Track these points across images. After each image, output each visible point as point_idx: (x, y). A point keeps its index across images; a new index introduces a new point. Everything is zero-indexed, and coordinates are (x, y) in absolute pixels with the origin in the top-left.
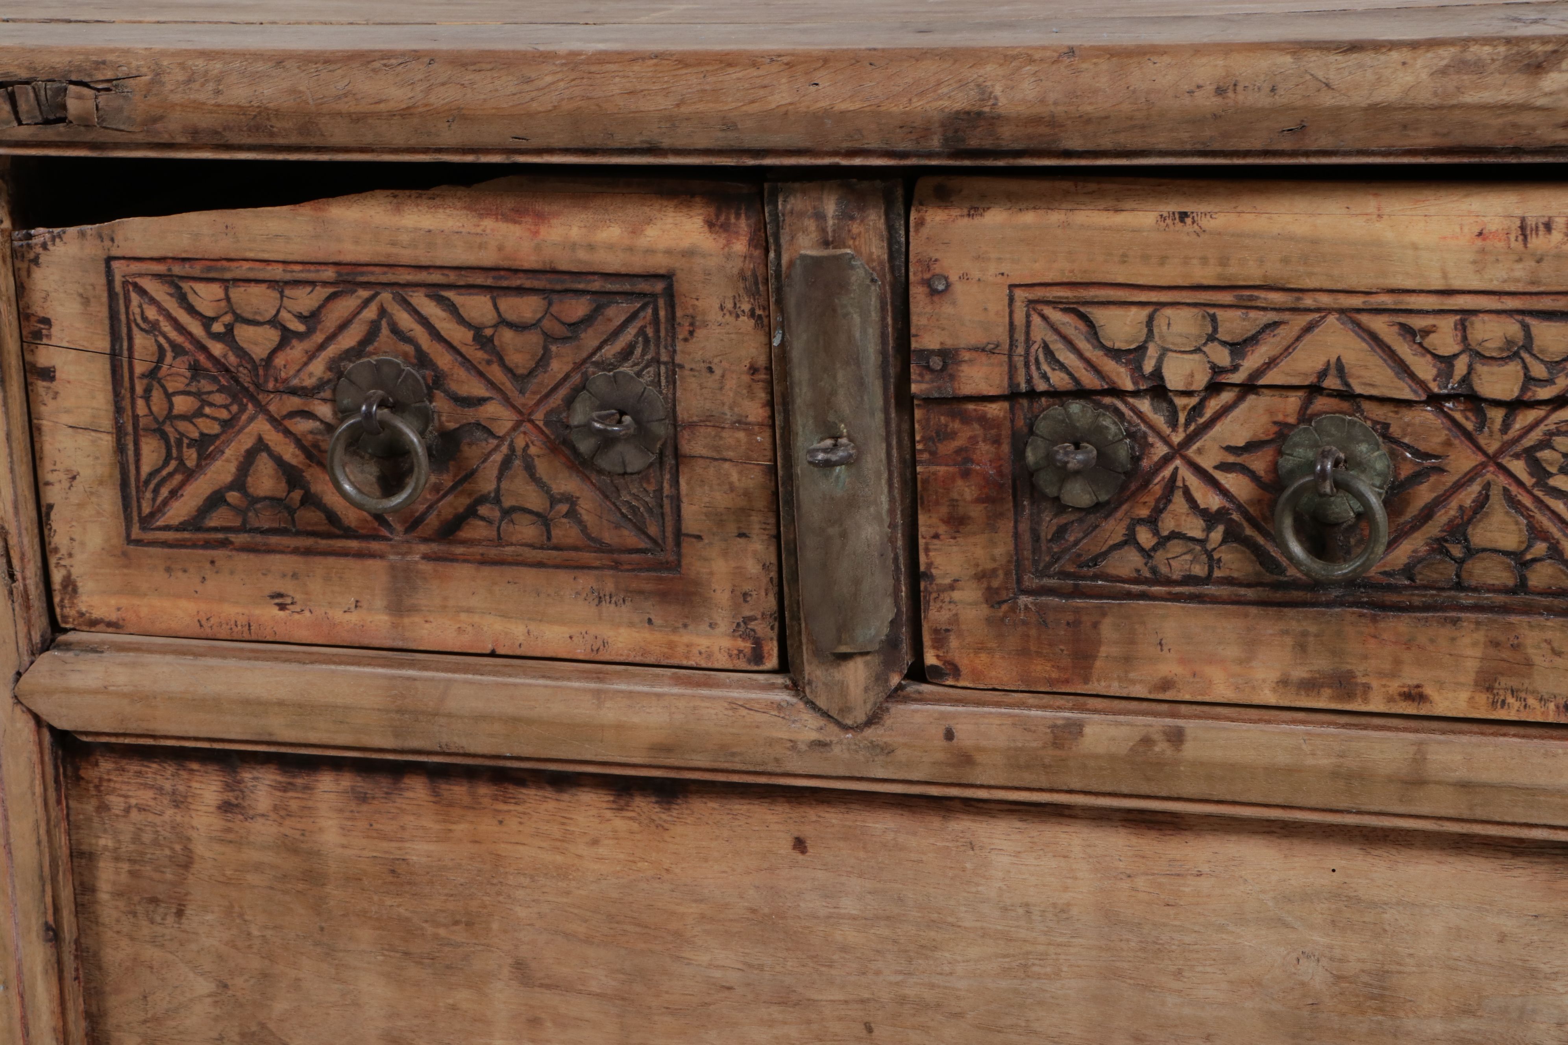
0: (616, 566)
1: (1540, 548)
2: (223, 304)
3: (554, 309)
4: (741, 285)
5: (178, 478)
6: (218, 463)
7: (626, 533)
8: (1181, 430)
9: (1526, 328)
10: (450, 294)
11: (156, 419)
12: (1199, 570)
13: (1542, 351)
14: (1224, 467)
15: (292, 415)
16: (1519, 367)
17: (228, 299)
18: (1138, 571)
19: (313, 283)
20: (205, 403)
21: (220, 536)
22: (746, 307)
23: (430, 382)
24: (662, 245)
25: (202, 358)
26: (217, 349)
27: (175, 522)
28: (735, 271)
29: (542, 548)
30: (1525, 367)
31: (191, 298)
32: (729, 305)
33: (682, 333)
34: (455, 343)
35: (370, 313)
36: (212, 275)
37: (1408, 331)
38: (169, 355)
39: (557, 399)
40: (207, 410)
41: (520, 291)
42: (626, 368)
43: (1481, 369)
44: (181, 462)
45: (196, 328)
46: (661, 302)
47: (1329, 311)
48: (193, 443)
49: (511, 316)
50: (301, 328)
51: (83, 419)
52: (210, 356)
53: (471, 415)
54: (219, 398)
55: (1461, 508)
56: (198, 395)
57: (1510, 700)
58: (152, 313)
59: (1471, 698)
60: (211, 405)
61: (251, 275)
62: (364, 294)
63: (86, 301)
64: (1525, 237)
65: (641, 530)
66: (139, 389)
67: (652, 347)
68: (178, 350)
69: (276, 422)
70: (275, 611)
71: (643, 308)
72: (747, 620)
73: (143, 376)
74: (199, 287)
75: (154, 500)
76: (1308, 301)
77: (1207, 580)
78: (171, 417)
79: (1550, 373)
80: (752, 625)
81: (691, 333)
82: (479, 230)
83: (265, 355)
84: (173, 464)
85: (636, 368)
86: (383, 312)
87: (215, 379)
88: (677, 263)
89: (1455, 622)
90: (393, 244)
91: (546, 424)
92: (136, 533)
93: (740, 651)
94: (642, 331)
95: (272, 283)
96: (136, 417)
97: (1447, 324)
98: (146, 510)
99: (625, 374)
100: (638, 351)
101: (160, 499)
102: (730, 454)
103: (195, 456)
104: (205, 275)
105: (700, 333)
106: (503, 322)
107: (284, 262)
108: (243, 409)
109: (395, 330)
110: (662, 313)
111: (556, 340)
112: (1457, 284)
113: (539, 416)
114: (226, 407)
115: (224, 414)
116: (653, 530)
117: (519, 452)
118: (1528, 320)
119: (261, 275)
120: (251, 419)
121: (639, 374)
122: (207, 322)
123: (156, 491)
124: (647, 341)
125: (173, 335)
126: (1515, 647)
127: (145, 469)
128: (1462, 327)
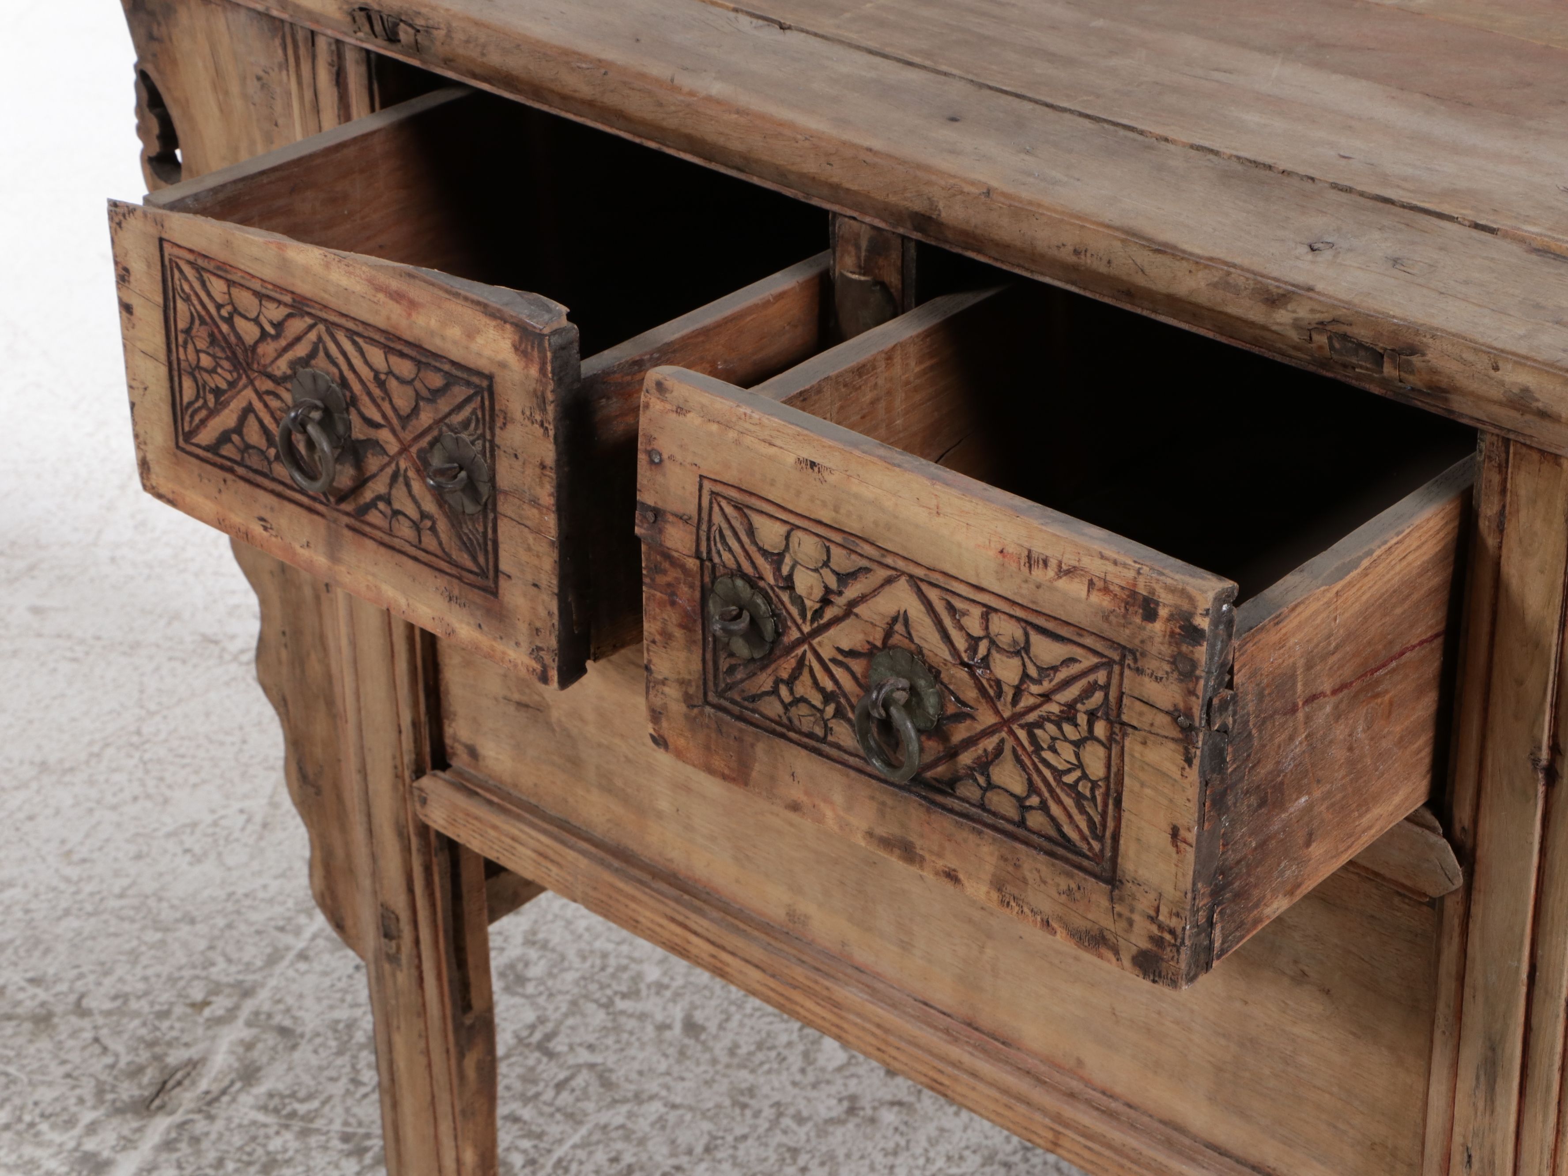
0: (460, 578)
1: (1034, 801)
2: (227, 296)
3: (421, 375)
4: (535, 400)
5: (203, 413)
6: (226, 411)
7: (466, 556)
8: (808, 623)
9: (1027, 635)
10: (360, 341)
11: (190, 365)
12: (819, 731)
13: (1035, 656)
14: (834, 660)
15: (269, 393)
16: (1020, 663)
17: (230, 294)
18: (780, 717)
19: (279, 302)
20: (218, 365)
21: (229, 464)
22: (538, 418)
23: (348, 400)
24: (487, 352)
25: (216, 331)
26: (225, 328)
27: (204, 443)
28: (531, 389)
29: (415, 547)
30: (1024, 665)
31: (208, 285)
32: (528, 413)
33: (499, 423)
34: (364, 378)
35: (312, 336)
36: (220, 273)
37: (951, 608)
38: (197, 322)
39: (424, 443)
40: (219, 370)
41: (402, 355)
42: (464, 436)
43: (996, 656)
44: (205, 402)
45: (213, 310)
46: (486, 395)
47: (903, 573)
48: (212, 391)
49: (396, 371)
50: (272, 331)
51: (150, 349)
52: (221, 332)
53: (373, 433)
54: (226, 364)
55: (985, 750)
56: (214, 357)
57: (1012, 903)
58: (186, 288)
59: (988, 892)
60: (222, 368)
61: (242, 282)
62: (309, 321)
63: (149, 266)
64: (1030, 567)
65: (474, 559)
66: (181, 340)
67: (481, 425)
68: (203, 322)
69: (260, 395)
70: (261, 530)
71: (476, 394)
72: (539, 649)
73: (182, 331)
74: (213, 279)
75: (191, 422)
76: (889, 560)
77: (824, 740)
78: (198, 367)
79: (1039, 675)
80: (542, 653)
81: (505, 424)
82: (375, 300)
83: (251, 342)
84: (200, 403)
85: (472, 438)
86: (320, 339)
87: (223, 350)
88: (494, 369)
89: (980, 833)
90: (325, 291)
91: (419, 457)
92: (181, 443)
93: (534, 670)
94: (474, 412)
95: (256, 293)
96: (178, 359)
97: (976, 612)
98: (187, 429)
99: (464, 441)
100: (473, 425)
101: (194, 424)
102: (528, 523)
103: (213, 400)
104: (216, 271)
105: (510, 427)
106: (390, 373)
107: (262, 280)
108: (240, 377)
109: (328, 355)
110: (487, 403)
111: (423, 399)
112: (985, 584)
113: (414, 450)
114: (230, 372)
115: (229, 377)
116: (481, 560)
117: (402, 472)
118: (1029, 629)
119: (248, 284)
120: (245, 387)
121: (473, 443)
122: (219, 307)
123: (192, 416)
124: (477, 420)
125: (199, 308)
126: (1017, 866)
127: (186, 400)
128: (985, 617)
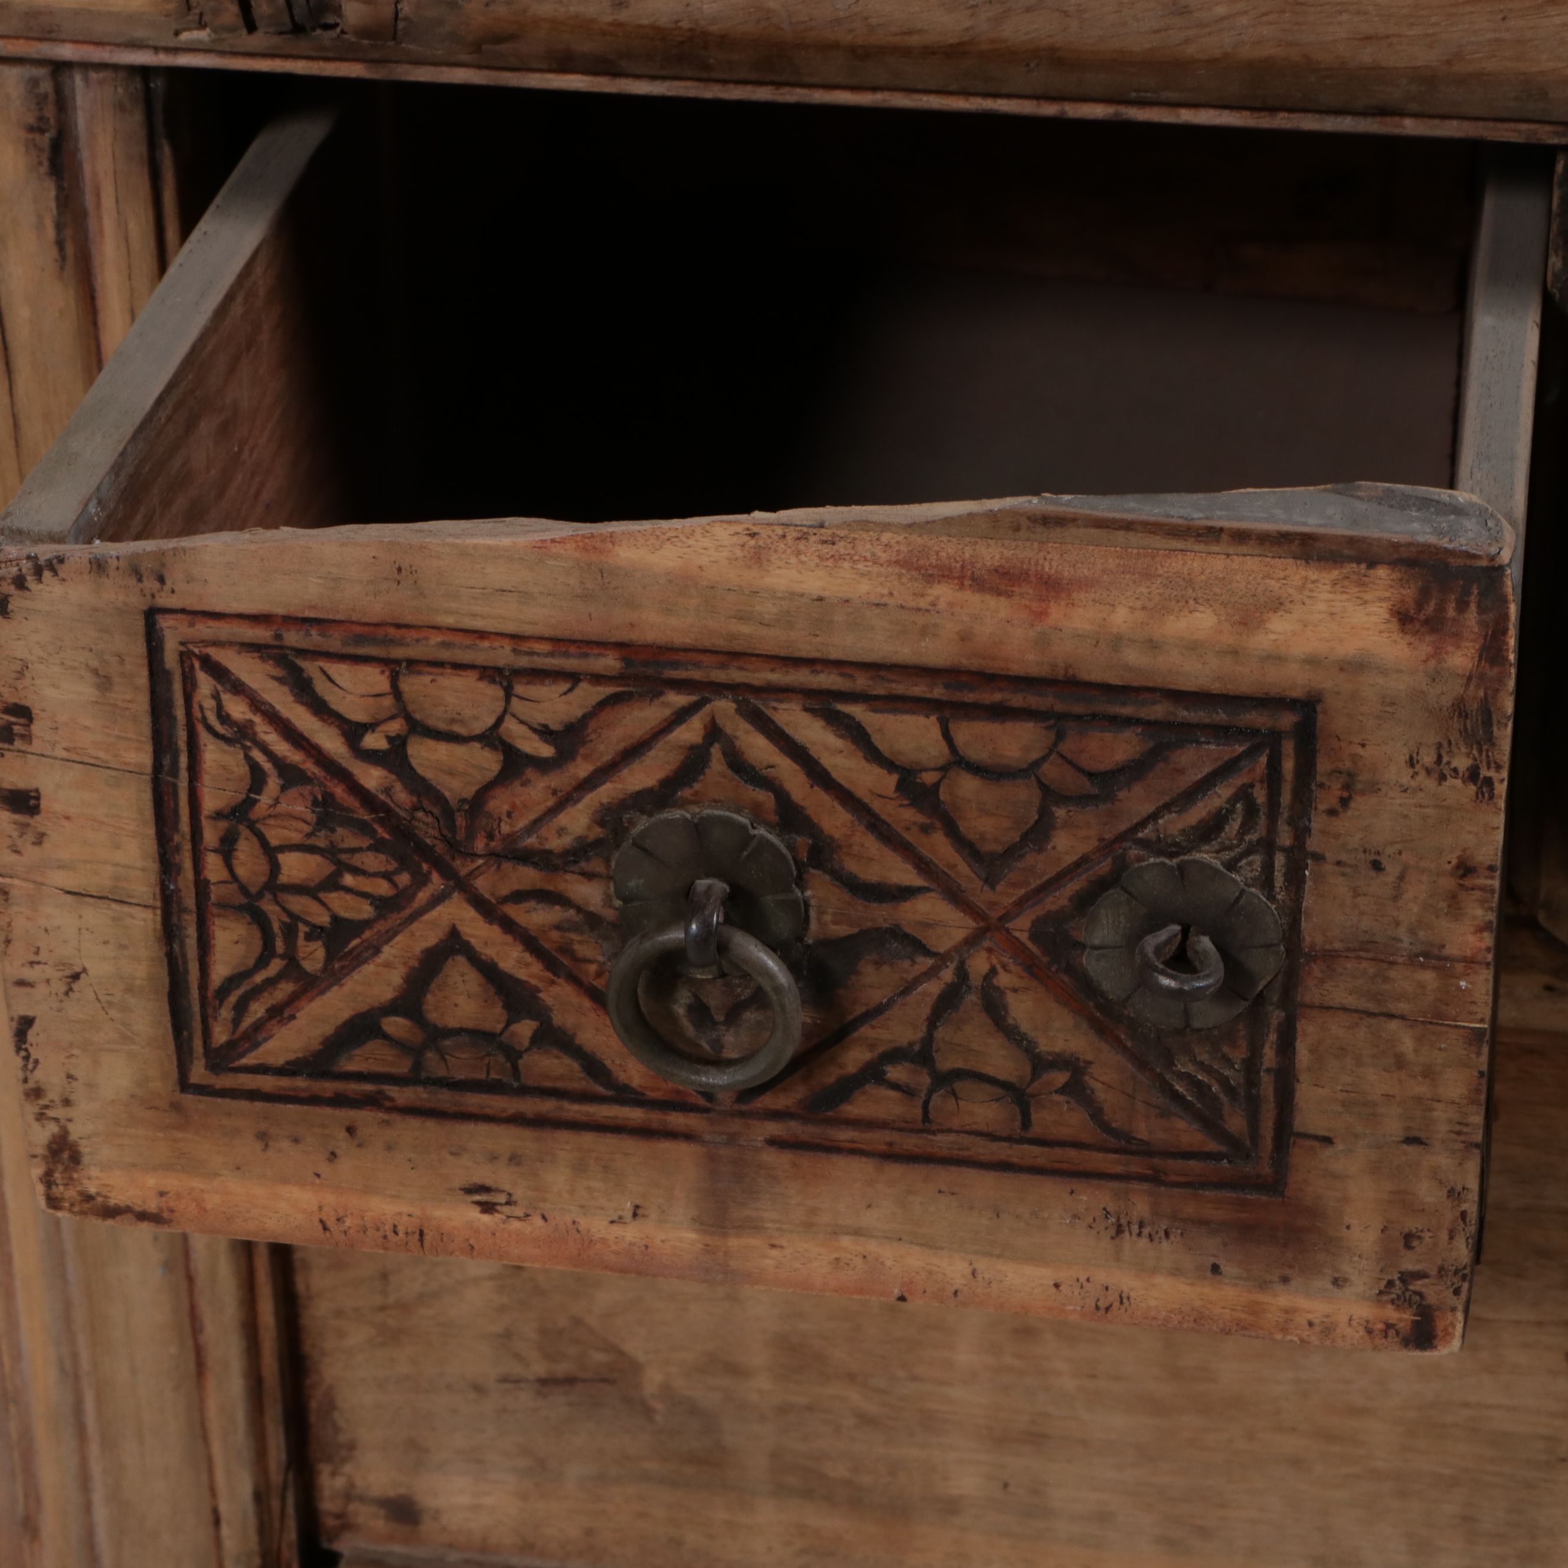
0: (1155, 1179)
2: (388, 702)
3: (1067, 746)
4: (1456, 725)
5: (286, 988)
6: (369, 968)
7: (1181, 1124)
10: (857, 711)
11: (243, 889)
15: (518, 897)
17: (396, 693)
19: (574, 678)
20: (343, 867)
21: (368, 1087)
22: (1462, 763)
23: (804, 857)
24: (1300, 649)
25: (339, 791)
26: (372, 777)
27: (280, 1060)
28: (1447, 701)
29: (1009, 1139)
31: (321, 687)
32: (1428, 758)
33: (1325, 800)
34: (861, 793)
35: (691, 732)
36: (362, 651)
38: (273, 783)
39: (1060, 899)
40: (348, 880)
41: (1000, 713)
42: (1205, 856)
44: (292, 962)
45: (331, 742)
46: (1288, 747)
48: (316, 932)
49: (976, 753)
50: (546, 751)
51: (101, 880)
52: (356, 788)
53: (881, 915)
54: (372, 861)
56: (331, 852)
58: (238, 709)
60: (356, 871)
61: (445, 655)
62: (678, 700)
63: (104, 683)
65: (1211, 1124)
66: (210, 836)
67: (1262, 820)
68: (291, 775)
69: (486, 909)
70: (475, 1214)
71: (1251, 753)
72: (1406, 1278)
73: (218, 815)
74: (340, 671)
75: (236, 1022)
78: (273, 886)
80: (1417, 1285)
81: (1345, 802)
82: (923, 603)
83: (469, 792)
84: (275, 966)
85: (1227, 856)
86: (714, 732)
87: (363, 828)
88: (1325, 681)
90: (743, 617)
91: (1033, 937)
92: (198, 1072)
93: (1389, 1326)
94: (1244, 794)
95: (489, 673)
96: (201, 886)
98: (220, 1035)
99: (1203, 866)
100: (1233, 826)
101: (247, 1022)
102: (1403, 1007)
103: (320, 953)
104: (351, 650)
105: (1361, 804)
106: (958, 761)
107: (514, 637)
108: (421, 880)
109: (738, 764)
110: (1288, 766)
111: (1063, 799)
113: (1021, 927)
114: (387, 876)
115: (383, 888)
116: (1236, 1123)
117: (976, 980)
119: (466, 657)
120: (437, 900)
121: (1232, 865)
122: (353, 732)
123: (241, 1008)
124: (1251, 811)
125: (282, 748)
127: (220, 971)
